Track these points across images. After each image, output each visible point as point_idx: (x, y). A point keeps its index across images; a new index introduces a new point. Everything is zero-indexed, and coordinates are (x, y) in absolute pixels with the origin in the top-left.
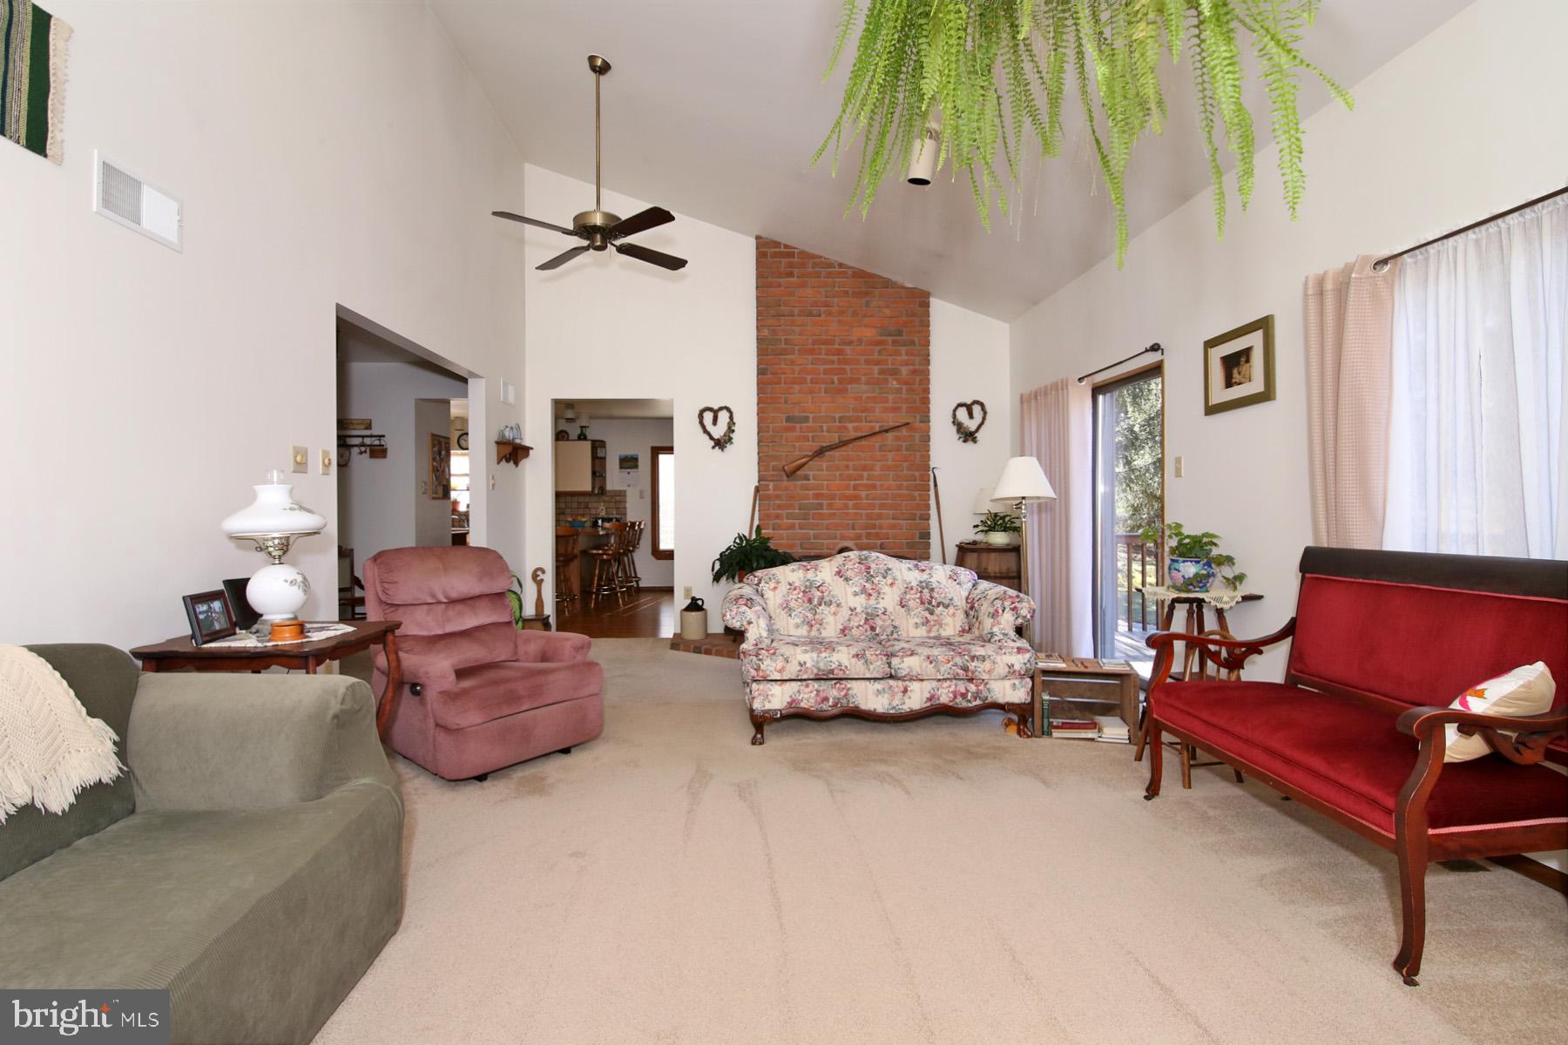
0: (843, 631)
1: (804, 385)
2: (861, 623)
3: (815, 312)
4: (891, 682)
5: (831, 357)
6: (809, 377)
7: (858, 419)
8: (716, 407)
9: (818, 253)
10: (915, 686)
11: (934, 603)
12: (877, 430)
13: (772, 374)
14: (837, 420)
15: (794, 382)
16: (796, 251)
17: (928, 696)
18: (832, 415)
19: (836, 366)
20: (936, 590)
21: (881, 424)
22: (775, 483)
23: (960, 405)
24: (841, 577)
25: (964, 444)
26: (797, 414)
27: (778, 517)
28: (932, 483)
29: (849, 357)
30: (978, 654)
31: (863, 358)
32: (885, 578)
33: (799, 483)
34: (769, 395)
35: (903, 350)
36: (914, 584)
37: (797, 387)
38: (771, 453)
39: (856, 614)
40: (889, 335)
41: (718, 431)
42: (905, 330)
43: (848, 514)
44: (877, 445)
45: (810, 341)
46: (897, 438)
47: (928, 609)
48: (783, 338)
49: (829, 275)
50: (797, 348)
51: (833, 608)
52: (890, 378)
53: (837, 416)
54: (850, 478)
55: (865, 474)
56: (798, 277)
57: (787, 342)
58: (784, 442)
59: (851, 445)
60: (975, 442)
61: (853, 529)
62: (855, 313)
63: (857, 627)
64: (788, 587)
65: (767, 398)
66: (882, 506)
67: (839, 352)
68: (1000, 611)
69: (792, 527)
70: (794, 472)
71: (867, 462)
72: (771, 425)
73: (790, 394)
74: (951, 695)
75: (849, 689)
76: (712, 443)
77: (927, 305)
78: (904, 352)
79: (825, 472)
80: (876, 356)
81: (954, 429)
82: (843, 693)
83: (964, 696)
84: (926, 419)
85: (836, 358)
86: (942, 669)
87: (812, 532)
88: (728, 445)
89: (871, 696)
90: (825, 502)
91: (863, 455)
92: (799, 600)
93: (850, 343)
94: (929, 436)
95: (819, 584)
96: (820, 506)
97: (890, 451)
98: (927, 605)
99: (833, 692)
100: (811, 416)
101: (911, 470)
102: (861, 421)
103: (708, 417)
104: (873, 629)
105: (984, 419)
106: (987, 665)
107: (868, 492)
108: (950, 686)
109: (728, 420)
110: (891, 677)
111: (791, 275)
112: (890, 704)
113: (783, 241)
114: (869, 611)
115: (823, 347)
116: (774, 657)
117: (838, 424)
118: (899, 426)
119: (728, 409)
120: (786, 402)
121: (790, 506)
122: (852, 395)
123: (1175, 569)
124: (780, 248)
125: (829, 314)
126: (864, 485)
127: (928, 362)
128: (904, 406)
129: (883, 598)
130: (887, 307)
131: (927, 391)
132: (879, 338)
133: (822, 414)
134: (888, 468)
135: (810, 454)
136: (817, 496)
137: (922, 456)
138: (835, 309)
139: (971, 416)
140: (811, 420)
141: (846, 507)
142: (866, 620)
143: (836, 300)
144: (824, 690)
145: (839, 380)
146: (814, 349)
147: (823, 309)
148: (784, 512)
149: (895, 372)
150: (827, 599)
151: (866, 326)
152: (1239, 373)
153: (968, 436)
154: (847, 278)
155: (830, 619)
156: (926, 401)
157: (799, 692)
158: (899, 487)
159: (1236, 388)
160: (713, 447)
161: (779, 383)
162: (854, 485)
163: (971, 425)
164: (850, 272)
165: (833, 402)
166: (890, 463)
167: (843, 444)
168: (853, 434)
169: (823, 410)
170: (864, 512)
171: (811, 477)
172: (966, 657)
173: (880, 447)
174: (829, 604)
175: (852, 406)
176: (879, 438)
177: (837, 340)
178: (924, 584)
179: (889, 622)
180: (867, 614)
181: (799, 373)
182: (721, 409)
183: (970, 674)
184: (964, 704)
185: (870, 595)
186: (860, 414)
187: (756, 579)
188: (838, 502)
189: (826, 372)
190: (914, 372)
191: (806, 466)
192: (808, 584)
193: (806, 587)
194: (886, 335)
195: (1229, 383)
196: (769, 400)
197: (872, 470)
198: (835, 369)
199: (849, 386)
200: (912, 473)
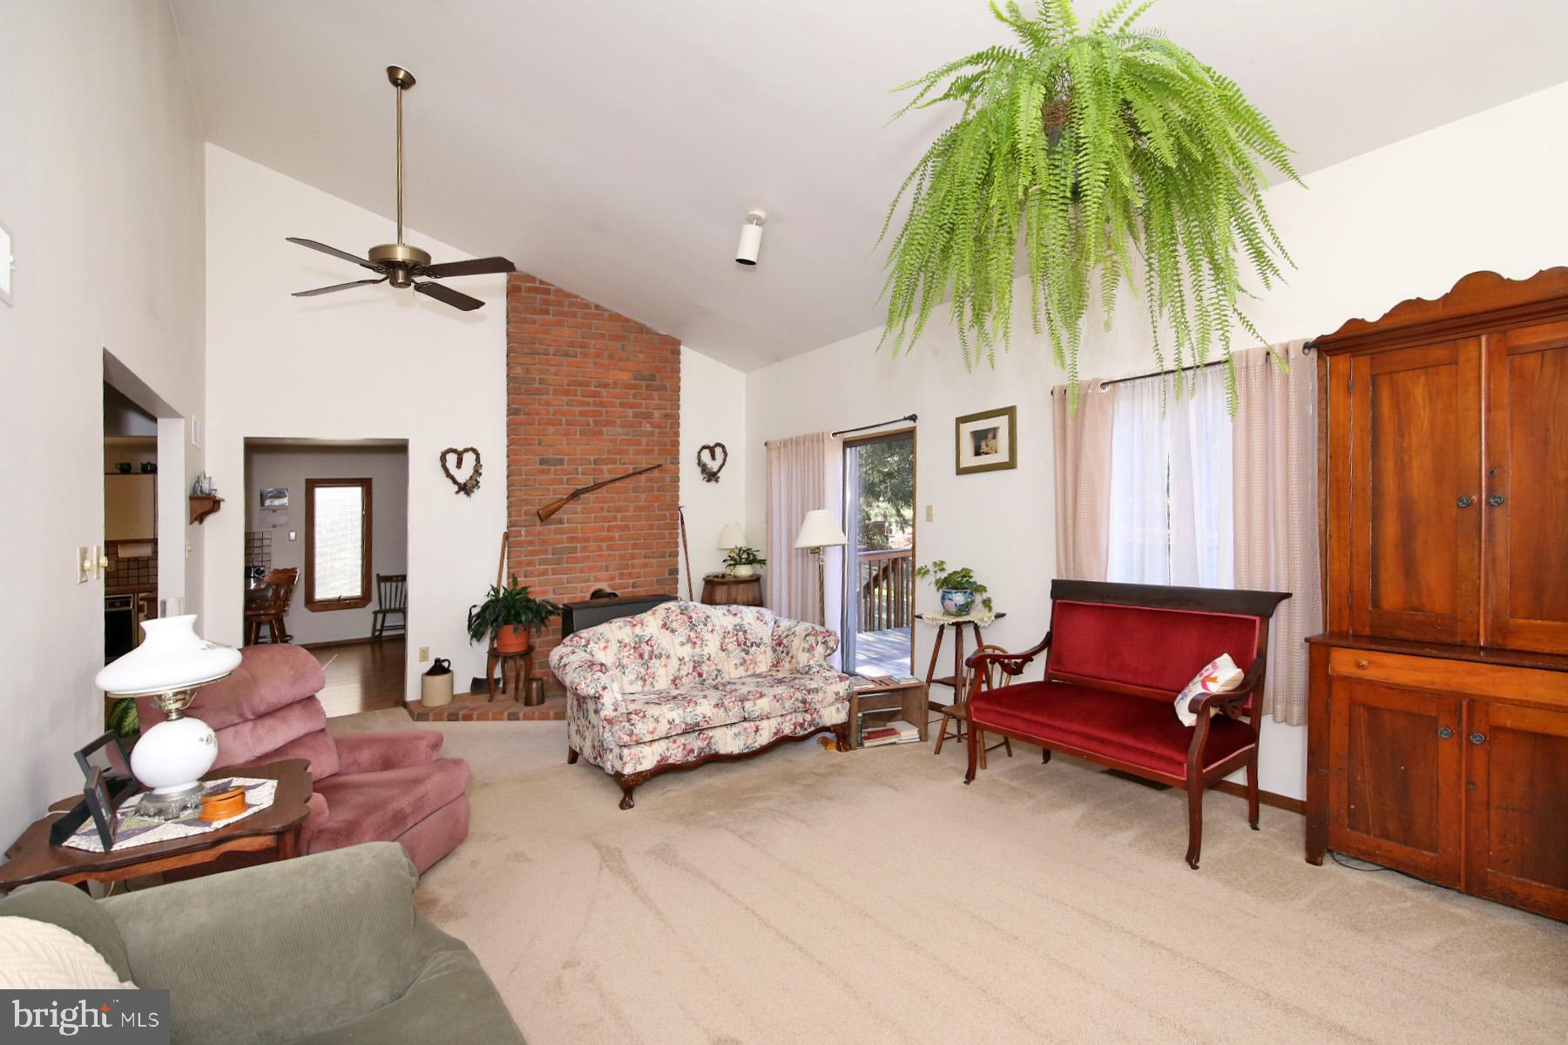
0: (674, 681)
1: (559, 427)
2: (690, 671)
3: (571, 352)
4: (745, 724)
5: (588, 399)
6: (564, 419)
7: (614, 462)
8: (460, 449)
9: (576, 293)
10: (764, 724)
11: (748, 644)
12: (631, 472)
13: (525, 414)
14: (592, 462)
15: (549, 422)
16: (552, 287)
17: (775, 731)
18: (587, 457)
19: (592, 408)
20: (749, 631)
21: (635, 466)
22: (528, 528)
23: (704, 447)
24: (667, 629)
25: (708, 483)
26: (551, 456)
27: (530, 563)
28: (680, 521)
29: (605, 399)
30: (812, 687)
31: (618, 401)
32: (706, 625)
33: (553, 527)
34: (522, 436)
35: (656, 395)
36: (730, 628)
37: (551, 429)
38: (524, 497)
39: (685, 664)
40: (643, 379)
41: (463, 475)
42: (657, 375)
43: (601, 556)
44: (631, 486)
45: (566, 382)
46: (650, 480)
47: (744, 650)
48: (537, 377)
49: (586, 316)
50: (551, 388)
51: (663, 660)
52: (644, 421)
53: (592, 458)
54: (605, 520)
55: (619, 515)
56: (554, 315)
57: (541, 381)
58: (537, 486)
59: (605, 488)
60: (717, 481)
61: (607, 571)
62: (611, 357)
63: (687, 676)
64: (619, 645)
65: (519, 439)
66: (635, 546)
67: (595, 394)
68: (814, 645)
69: (545, 573)
70: (548, 516)
71: (621, 504)
72: (523, 468)
73: (544, 435)
74: (793, 727)
75: (711, 738)
76: (456, 488)
77: (678, 353)
78: (656, 397)
79: (580, 515)
80: (631, 400)
81: (699, 470)
82: (705, 743)
83: (802, 725)
84: (676, 461)
85: (591, 400)
86: (787, 707)
87: (565, 577)
88: (475, 490)
89: (730, 740)
90: (579, 545)
91: (617, 496)
92: (631, 657)
93: (606, 386)
94: (678, 477)
95: (647, 639)
96: (574, 550)
97: (643, 492)
98: (743, 646)
99: (697, 743)
100: (566, 458)
101: (662, 510)
102: (616, 463)
103: (452, 459)
104: (700, 675)
105: (725, 460)
106: (820, 696)
107: (622, 533)
108: (791, 719)
109: (475, 463)
110: (745, 720)
111: (546, 312)
112: (745, 745)
113: (539, 277)
114: (696, 658)
115: (579, 388)
116: (645, 720)
117: (593, 466)
118: (652, 468)
119: (474, 450)
120: (540, 444)
121: (545, 552)
122: (608, 437)
123: (949, 599)
124: (535, 283)
125: (586, 355)
126: (617, 526)
127: (678, 407)
128: (656, 448)
129: (706, 645)
130: (641, 352)
131: (677, 434)
132: (634, 382)
133: (578, 457)
134: (641, 509)
135: (565, 497)
136: (571, 540)
137: (672, 496)
138: (592, 351)
139: (713, 457)
140: (566, 463)
141: (600, 549)
142: (694, 667)
143: (592, 342)
144: (690, 743)
145: (594, 422)
146: (569, 390)
147: (579, 350)
148: (537, 558)
149: (648, 416)
150: (656, 652)
151: (622, 370)
152: (987, 446)
153: (711, 476)
154: (604, 320)
155: (662, 671)
156: (676, 444)
157: (668, 749)
158: (651, 527)
159: (984, 456)
160: (457, 492)
161: (532, 424)
162: (609, 527)
163: (713, 465)
164: (606, 315)
165: (589, 444)
166: (643, 503)
167: (597, 486)
168: (608, 477)
169: (578, 452)
170: (617, 553)
171: (565, 521)
172: (804, 692)
173: (634, 488)
174: (660, 656)
175: (606, 448)
176: (632, 479)
177: (593, 381)
178: (738, 627)
179: (714, 667)
180: (694, 662)
181: (554, 415)
182: (466, 450)
183: (807, 706)
184: (802, 733)
185: (695, 643)
186: (615, 456)
187: (583, 640)
188: (592, 545)
189: (582, 414)
190: (666, 416)
191: (562, 509)
192: (637, 639)
193: (636, 643)
194: (640, 380)
195: (978, 453)
196: (522, 442)
197: (625, 511)
198: (592, 411)
199: (605, 429)
200: (662, 512)
